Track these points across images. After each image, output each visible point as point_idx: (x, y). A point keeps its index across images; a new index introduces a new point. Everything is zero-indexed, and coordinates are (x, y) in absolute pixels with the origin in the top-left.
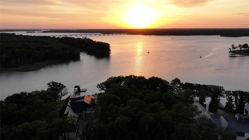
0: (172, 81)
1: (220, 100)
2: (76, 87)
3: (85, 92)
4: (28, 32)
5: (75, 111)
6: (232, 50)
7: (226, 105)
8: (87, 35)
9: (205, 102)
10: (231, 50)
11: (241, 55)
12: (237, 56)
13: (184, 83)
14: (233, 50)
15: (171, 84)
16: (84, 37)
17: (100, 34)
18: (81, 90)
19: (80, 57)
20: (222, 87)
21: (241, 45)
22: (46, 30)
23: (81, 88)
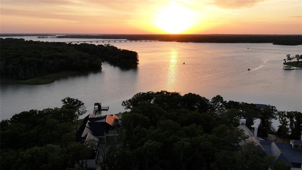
0: (213, 98)
1: (271, 122)
2: (96, 104)
3: (107, 110)
4: (39, 38)
5: (95, 134)
6: (287, 62)
7: (279, 129)
8: (110, 41)
9: (253, 124)
10: (285, 61)
11: (299, 68)
12: (294, 69)
13: (228, 102)
14: (289, 61)
15: (211, 102)
16: (107, 44)
17: (126, 41)
18: (102, 109)
19: (101, 68)
20: (275, 107)
21: (298, 55)
22: (61, 35)
23: (103, 106)
